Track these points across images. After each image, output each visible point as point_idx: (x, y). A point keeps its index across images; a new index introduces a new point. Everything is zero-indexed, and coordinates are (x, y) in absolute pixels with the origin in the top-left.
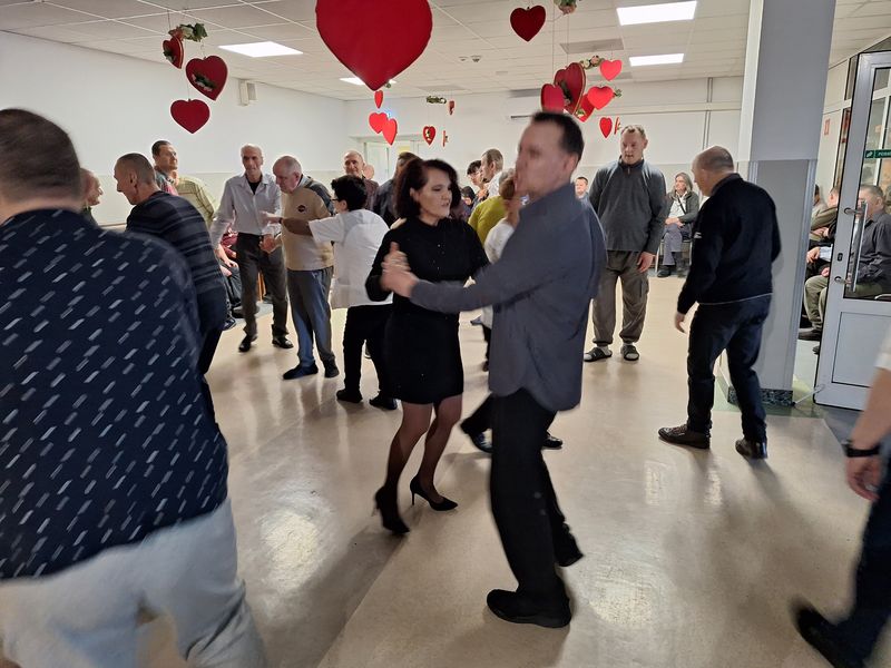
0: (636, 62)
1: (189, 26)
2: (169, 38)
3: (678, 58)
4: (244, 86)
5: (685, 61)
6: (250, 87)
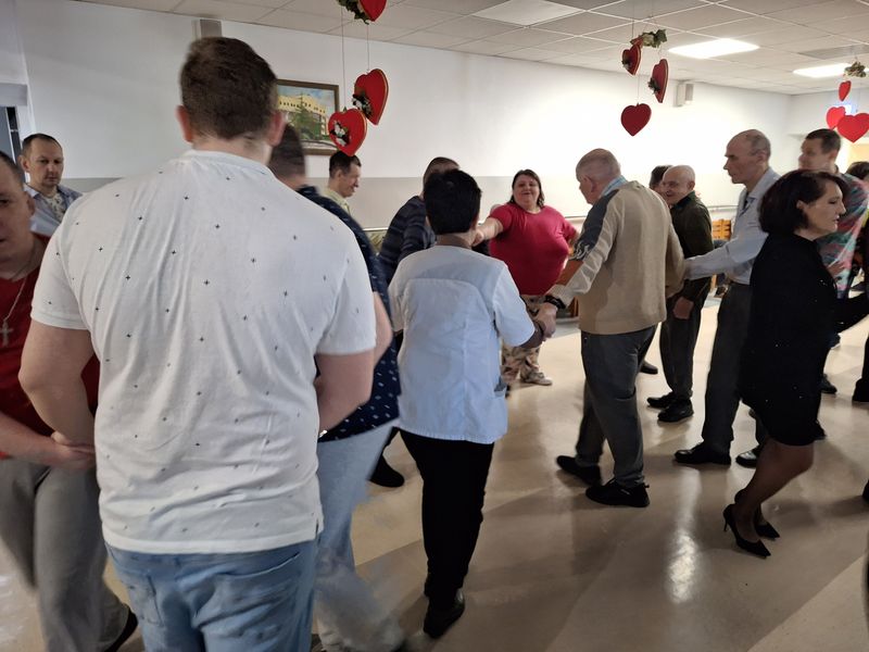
1: (651, 33)
2: (629, 46)
4: (683, 87)
6: (689, 88)
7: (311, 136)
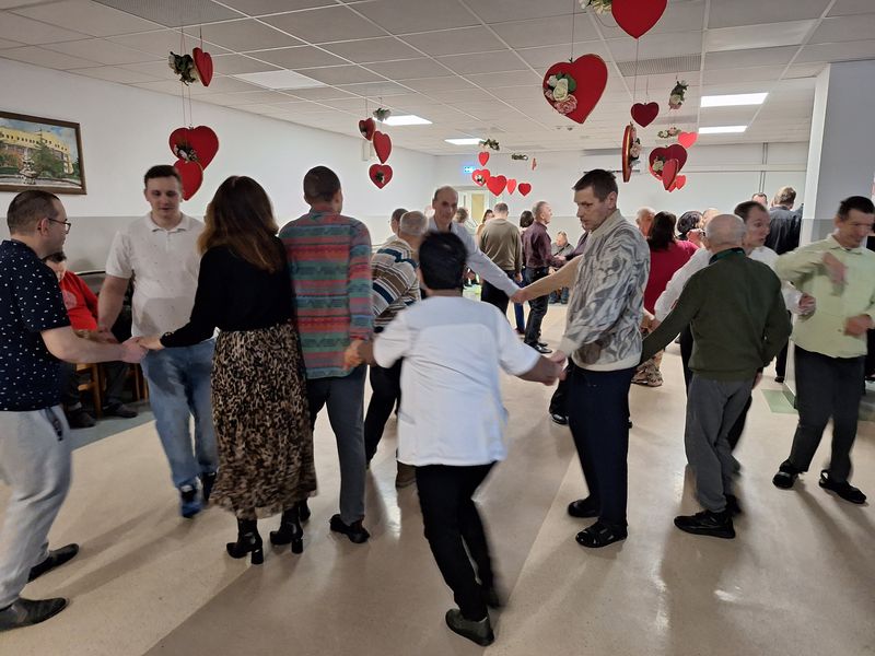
0: (702, 131)
3: (741, 129)
4: (368, 145)
5: (747, 131)
7: (54, 173)
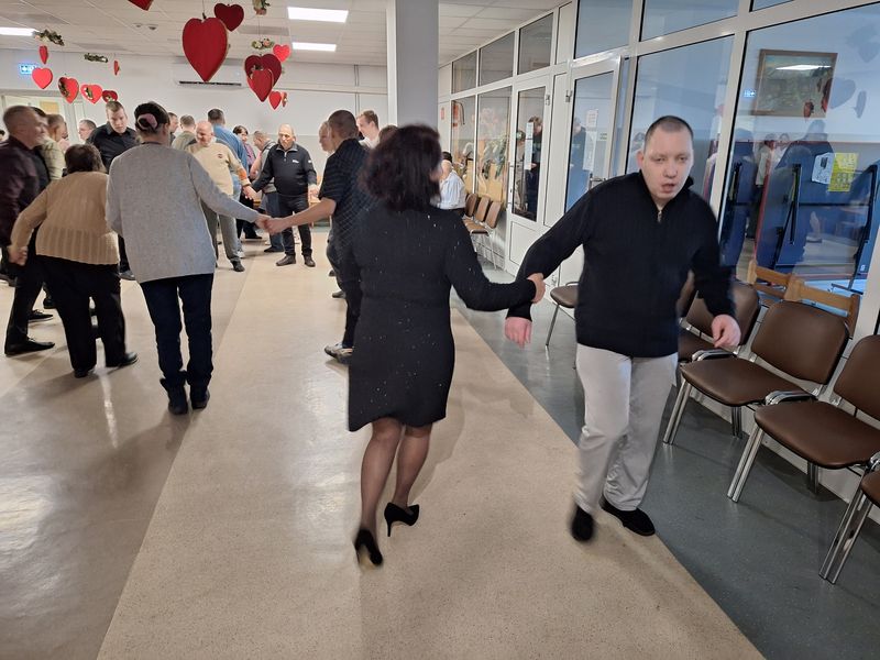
0: (297, 46)
3: (331, 48)
5: (337, 50)
